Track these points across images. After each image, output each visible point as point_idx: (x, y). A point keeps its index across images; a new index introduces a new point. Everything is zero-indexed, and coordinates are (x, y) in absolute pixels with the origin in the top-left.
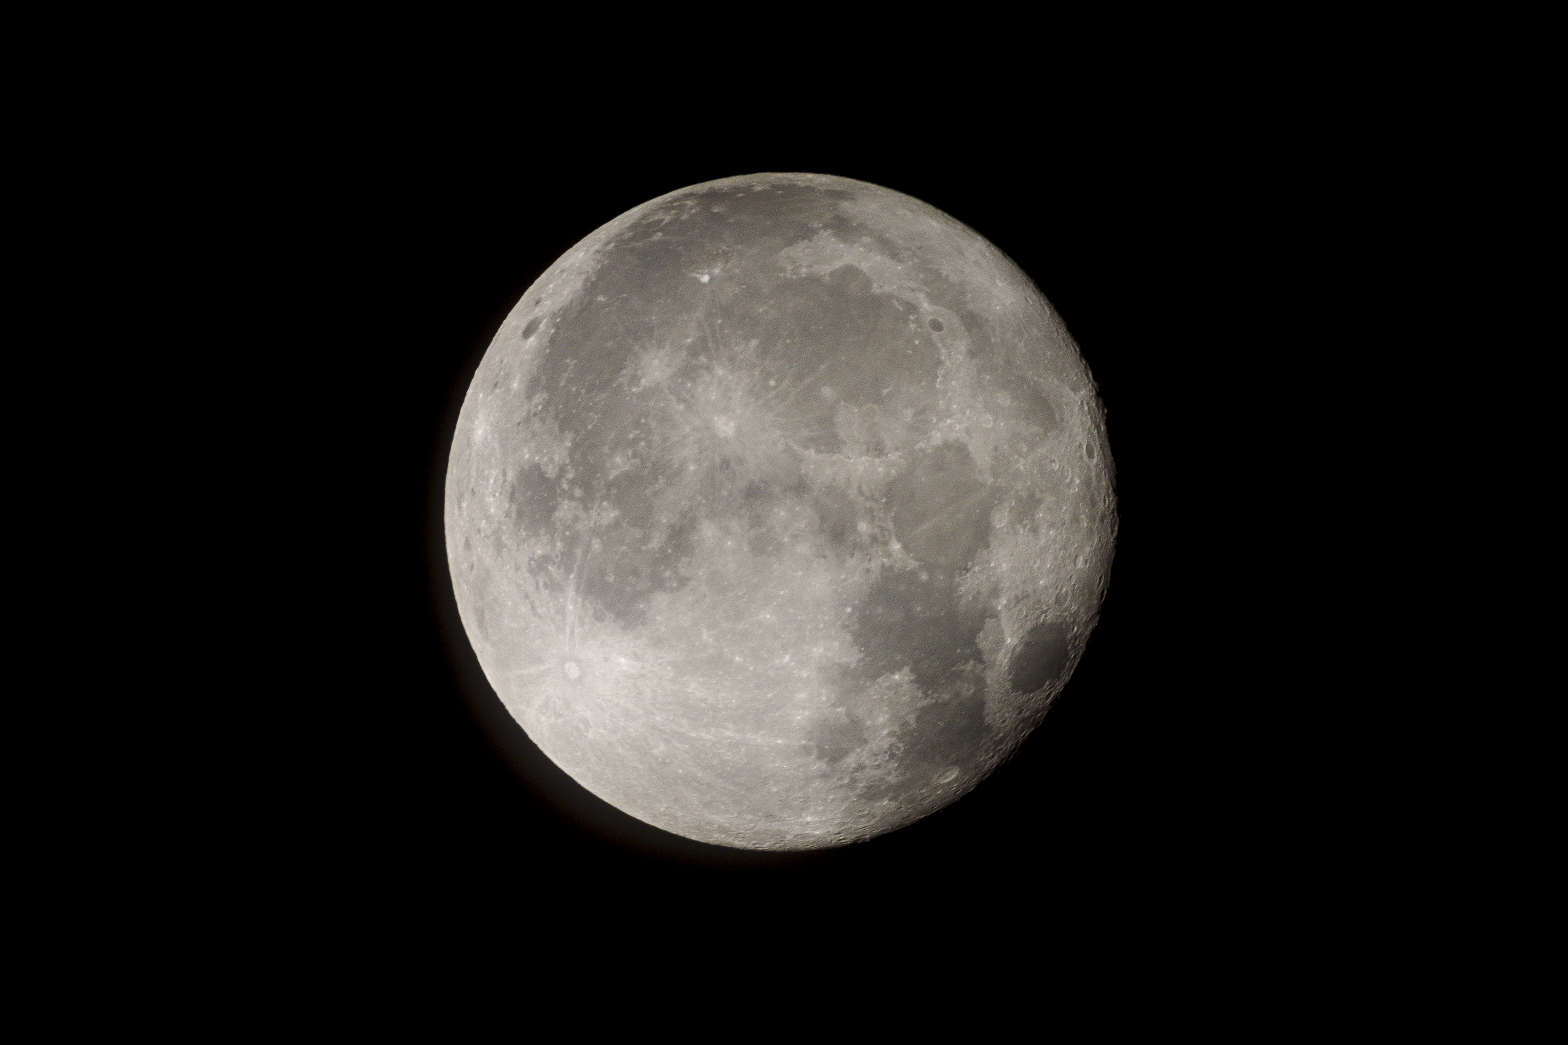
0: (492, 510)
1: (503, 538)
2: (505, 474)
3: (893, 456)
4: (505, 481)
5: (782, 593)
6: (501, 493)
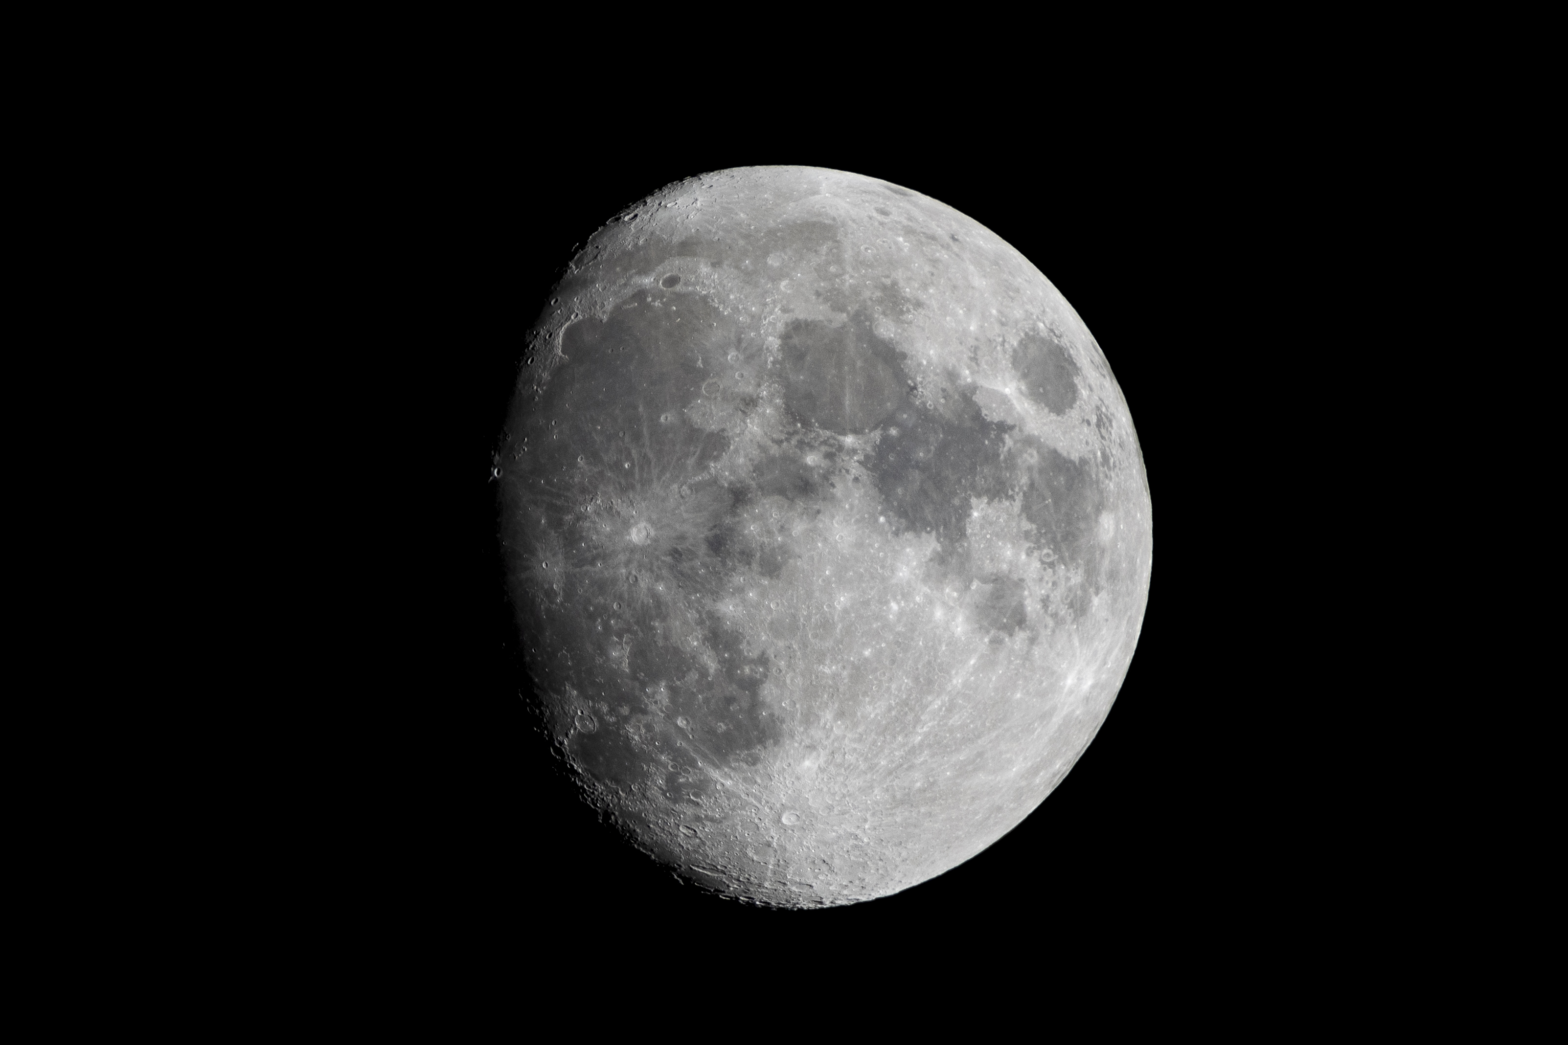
3: (764, 393)
5: (828, 573)
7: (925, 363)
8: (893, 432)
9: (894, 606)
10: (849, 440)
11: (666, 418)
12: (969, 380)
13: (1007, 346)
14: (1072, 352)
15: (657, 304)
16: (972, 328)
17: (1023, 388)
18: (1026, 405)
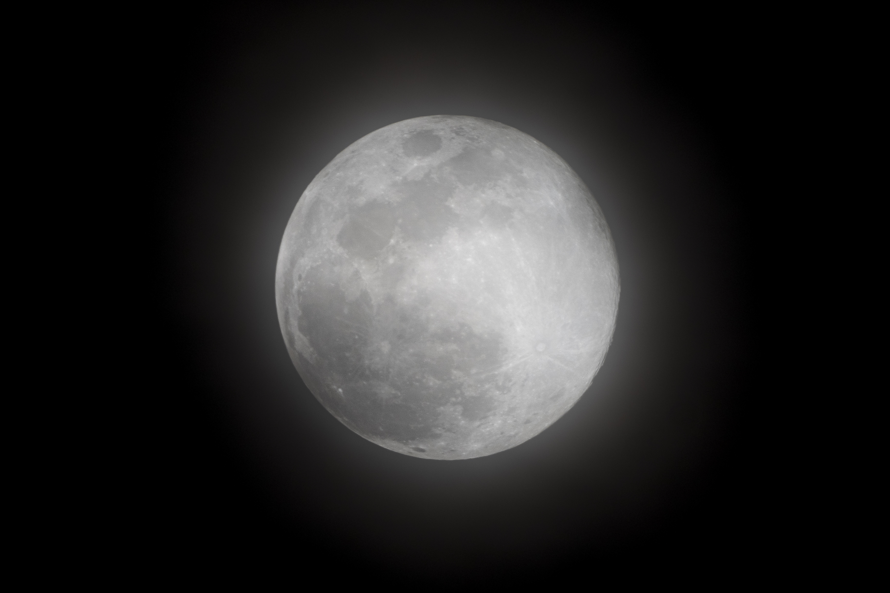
0: (500, 422)
1: (506, 410)
2: (479, 426)
3: (356, 265)
4: (482, 424)
5: (440, 279)
6: (489, 422)
7: (383, 193)
8: (400, 221)
9: (469, 260)
10: (392, 241)
11: (346, 311)
12: (401, 178)
13: (400, 155)
14: (424, 129)
15: (305, 288)
16: (384, 165)
17: (419, 157)
18: (426, 160)
